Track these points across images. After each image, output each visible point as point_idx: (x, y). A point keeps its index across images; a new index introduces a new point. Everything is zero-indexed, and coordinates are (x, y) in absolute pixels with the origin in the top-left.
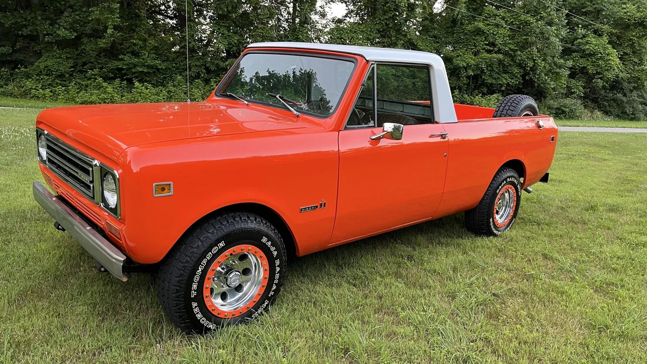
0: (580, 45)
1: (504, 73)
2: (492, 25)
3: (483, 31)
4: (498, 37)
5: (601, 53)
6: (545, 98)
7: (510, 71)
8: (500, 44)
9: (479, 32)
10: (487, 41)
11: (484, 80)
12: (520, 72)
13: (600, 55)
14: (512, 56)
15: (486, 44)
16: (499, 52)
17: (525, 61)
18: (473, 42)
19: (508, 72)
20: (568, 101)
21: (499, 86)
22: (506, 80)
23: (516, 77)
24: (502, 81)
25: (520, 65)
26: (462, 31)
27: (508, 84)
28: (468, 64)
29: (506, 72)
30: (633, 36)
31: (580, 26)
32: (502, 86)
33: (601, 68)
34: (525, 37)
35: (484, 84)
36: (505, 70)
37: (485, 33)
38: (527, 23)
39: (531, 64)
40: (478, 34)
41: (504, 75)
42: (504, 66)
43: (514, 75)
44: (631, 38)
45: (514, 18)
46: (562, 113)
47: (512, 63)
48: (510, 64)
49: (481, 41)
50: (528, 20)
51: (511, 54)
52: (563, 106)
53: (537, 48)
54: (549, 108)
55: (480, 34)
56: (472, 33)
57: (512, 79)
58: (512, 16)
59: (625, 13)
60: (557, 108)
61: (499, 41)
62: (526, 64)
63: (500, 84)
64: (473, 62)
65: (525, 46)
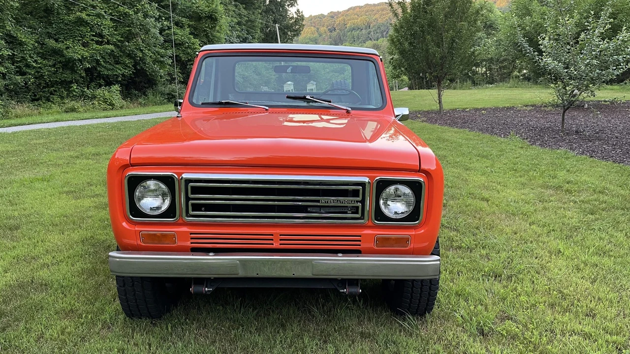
0: (168, 36)
1: (116, 64)
2: (93, 15)
3: (87, 21)
4: (104, 28)
5: (187, 43)
6: (156, 84)
7: (122, 62)
8: (108, 35)
9: (81, 22)
10: (94, 32)
11: (100, 71)
12: (131, 62)
13: (187, 45)
14: (120, 47)
15: (93, 35)
16: (108, 43)
17: (134, 51)
18: (78, 32)
19: (120, 63)
20: (173, 86)
21: (115, 77)
22: (121, 70)
23: (129, 67)
24: (117, 71)
25: (129, 56)
26: (61, 21)
27: (123, 75)
28: (82, 57)
29: (117, 63)
30: (206, 27)
31: (163, 18)
32: (118, 76)
33: (190, 56)
34: (128, 29)
35: (100, 76)
36: (116, 61)
37: (89, 23)
38: (126, 15)
39: (140, 54)
40: (81, 25)
41: (117, 66)
42: (115, 57)
43: (127, 66)
44: (205, 29)
45: (112, 10)
46: (173, 98)
47: (122, 54)
48: (121, 55)
49: (87, 32)
50: (127, 12)
51: (118, 44)
52: (172, 91)
53: (141, 39)
54: (162, 94)
55: (84, 25)
56: (73, 23)
57: (125, 69)
58: (109, 7)
59: (197, 7)
60: (168, 94)
61: (106, 32)
62: (135, 55)
63: (116, 75)
64: (87, 54)
65: (129, 37)
